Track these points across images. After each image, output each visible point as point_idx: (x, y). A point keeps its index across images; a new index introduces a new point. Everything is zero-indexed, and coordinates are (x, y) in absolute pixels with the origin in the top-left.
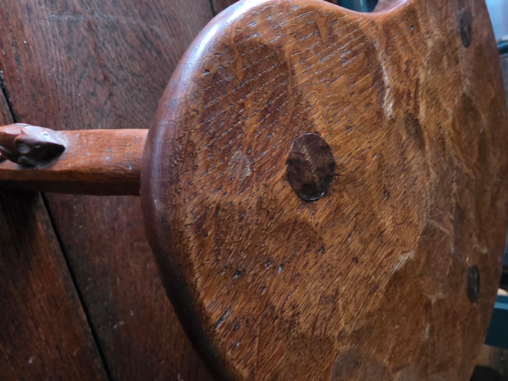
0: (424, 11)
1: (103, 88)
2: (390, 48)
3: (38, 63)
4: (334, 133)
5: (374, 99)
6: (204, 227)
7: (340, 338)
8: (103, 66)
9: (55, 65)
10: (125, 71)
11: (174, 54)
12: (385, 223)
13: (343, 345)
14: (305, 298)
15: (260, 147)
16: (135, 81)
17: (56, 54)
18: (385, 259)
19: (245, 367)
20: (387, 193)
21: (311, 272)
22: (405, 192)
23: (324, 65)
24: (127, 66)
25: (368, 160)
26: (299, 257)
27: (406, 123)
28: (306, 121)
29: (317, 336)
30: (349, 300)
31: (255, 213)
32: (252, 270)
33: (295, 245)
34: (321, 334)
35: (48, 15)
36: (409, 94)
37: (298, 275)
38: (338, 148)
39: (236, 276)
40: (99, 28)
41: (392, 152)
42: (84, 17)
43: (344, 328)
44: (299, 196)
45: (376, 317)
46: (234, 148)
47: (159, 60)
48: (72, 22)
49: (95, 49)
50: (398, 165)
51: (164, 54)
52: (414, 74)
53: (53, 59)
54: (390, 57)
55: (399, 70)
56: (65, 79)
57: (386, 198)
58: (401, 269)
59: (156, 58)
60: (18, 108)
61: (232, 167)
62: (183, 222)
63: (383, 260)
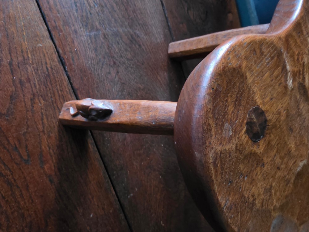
0: (305, 21)
1: (113, 69)
2: (289, 49)
3: (82, 60)
4: (265, 104)
5: (283, 79)
6: (216, 163)
7: (274, 210)
8: (113, 57)
9: (90, 60)
10: (124, 58)
11: (147, 45)
12: (291, 146)
13: (276, 213)
14: (257, 191)
15: (235, 119)
16: (129, 63)
17: (90, 54)
18: (292, 166)
19: (236, 227)
20: (291, 130)
21: (259, 177)
22: (300, 127)
23: (259, 69)
24: (124, 55)
25: (282, 114)
26: (254, 170)
27: (298, 89)
28: (253, 101)
29: (264, 210)
30: (277, 190)
31: (235, 152)
32: (235, 180)
33: (252, 164)
34: (265, 208)
35: (85, 33)
36: (300, 72)
37: (254, 180)
38: (267, 111)
39: (229, 184)
40: (109, 36)
41: (293, 107)
42: (102, 31)
43: (275, 204)
44: (252, 140)
45: (290, 197)
46: (225, 123)
47: (140, 49)
48: (96, 35)
49: (108, 49)
50: (296, 113)
51: (142, 45)
52: (302, 60)
53: (89, 56)
54: (289, 54)
55: (294, 60)
56: (96, 67)
57: (291, 133)
58: (301, 170)
59: (138, 49)
60: (75, 85)
61: (225, 132)
62: (209, 162)
63: (291, 166)
